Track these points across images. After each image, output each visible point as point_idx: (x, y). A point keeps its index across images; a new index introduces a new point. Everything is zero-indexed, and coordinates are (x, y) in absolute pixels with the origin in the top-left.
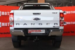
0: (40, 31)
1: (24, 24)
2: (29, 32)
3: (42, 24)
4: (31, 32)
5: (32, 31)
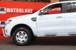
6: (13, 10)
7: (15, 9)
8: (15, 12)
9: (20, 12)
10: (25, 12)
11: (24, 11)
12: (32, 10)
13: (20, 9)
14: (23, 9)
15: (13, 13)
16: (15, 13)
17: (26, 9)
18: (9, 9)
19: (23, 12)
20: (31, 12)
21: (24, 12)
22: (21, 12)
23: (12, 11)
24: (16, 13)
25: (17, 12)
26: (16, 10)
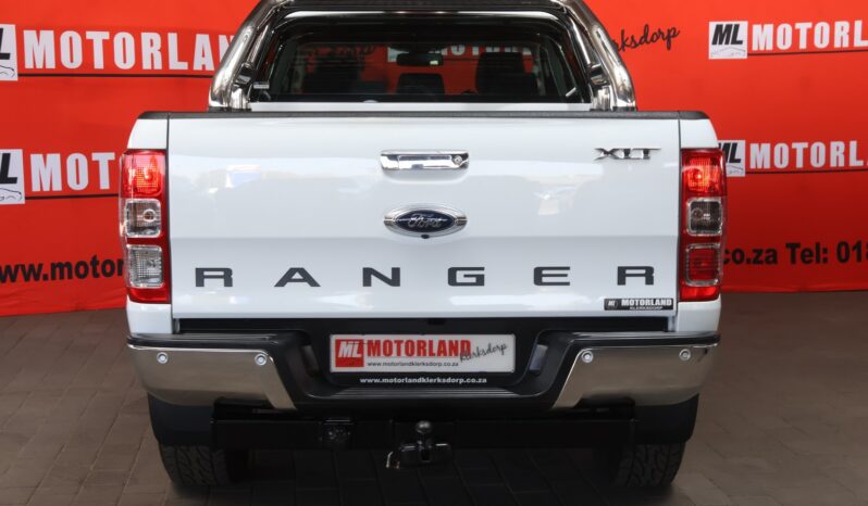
0: (465, 351)
1: (287, 278)
2: (342, 362)
3: (480, 281)
4: (359, 362)
5: (374, 348)
6: (88, 47)
7: (98, 38)
8: (99, 63)
9: (146, 65)
10: (198, 65)
11: (186, 52)
13: (146, 37)
14: (173, 38)
15: (87, 72)
16: (99, 74)
17: (202, 41)
19: (176, 65)
21: (184, 66)
22: (158, 66)
23: (73, 60)
24: (111, 73)
26: (108, 47)
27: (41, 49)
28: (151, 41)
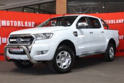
6: (10, 23)
7: (12, 22)
8: (12, 25)
9: (18, 26)
10: (26, 26)
12: (33, 23)
14: (22, 22)
15: (10, 26)
16: (12, 27)
17: (26, 22)
18: (5, 21)
19: (22, 26)
20: (33, 26)
22: (20, 26)
23: (8, 25)
24: (14, 27)
25: (15, 25)
27: (4, 23)
28: (19, 22)
